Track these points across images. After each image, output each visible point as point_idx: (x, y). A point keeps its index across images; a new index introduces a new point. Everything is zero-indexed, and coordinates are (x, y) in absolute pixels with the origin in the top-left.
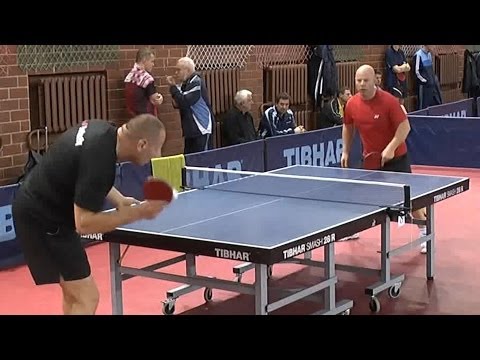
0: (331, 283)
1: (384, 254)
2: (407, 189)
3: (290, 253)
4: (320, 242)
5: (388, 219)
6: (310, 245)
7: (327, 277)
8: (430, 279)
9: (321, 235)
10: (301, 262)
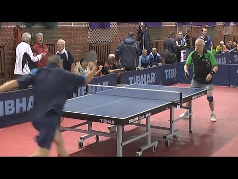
0: (149, 134)
1: (171, 121)
2: (181, 94)
3: (131, 121)
4: (144, 116)
5: (173, 106)
6: (140, 117)
7: (147, 131)
8: (190, 132)
9: (145, 113)
10: (136, 124)
